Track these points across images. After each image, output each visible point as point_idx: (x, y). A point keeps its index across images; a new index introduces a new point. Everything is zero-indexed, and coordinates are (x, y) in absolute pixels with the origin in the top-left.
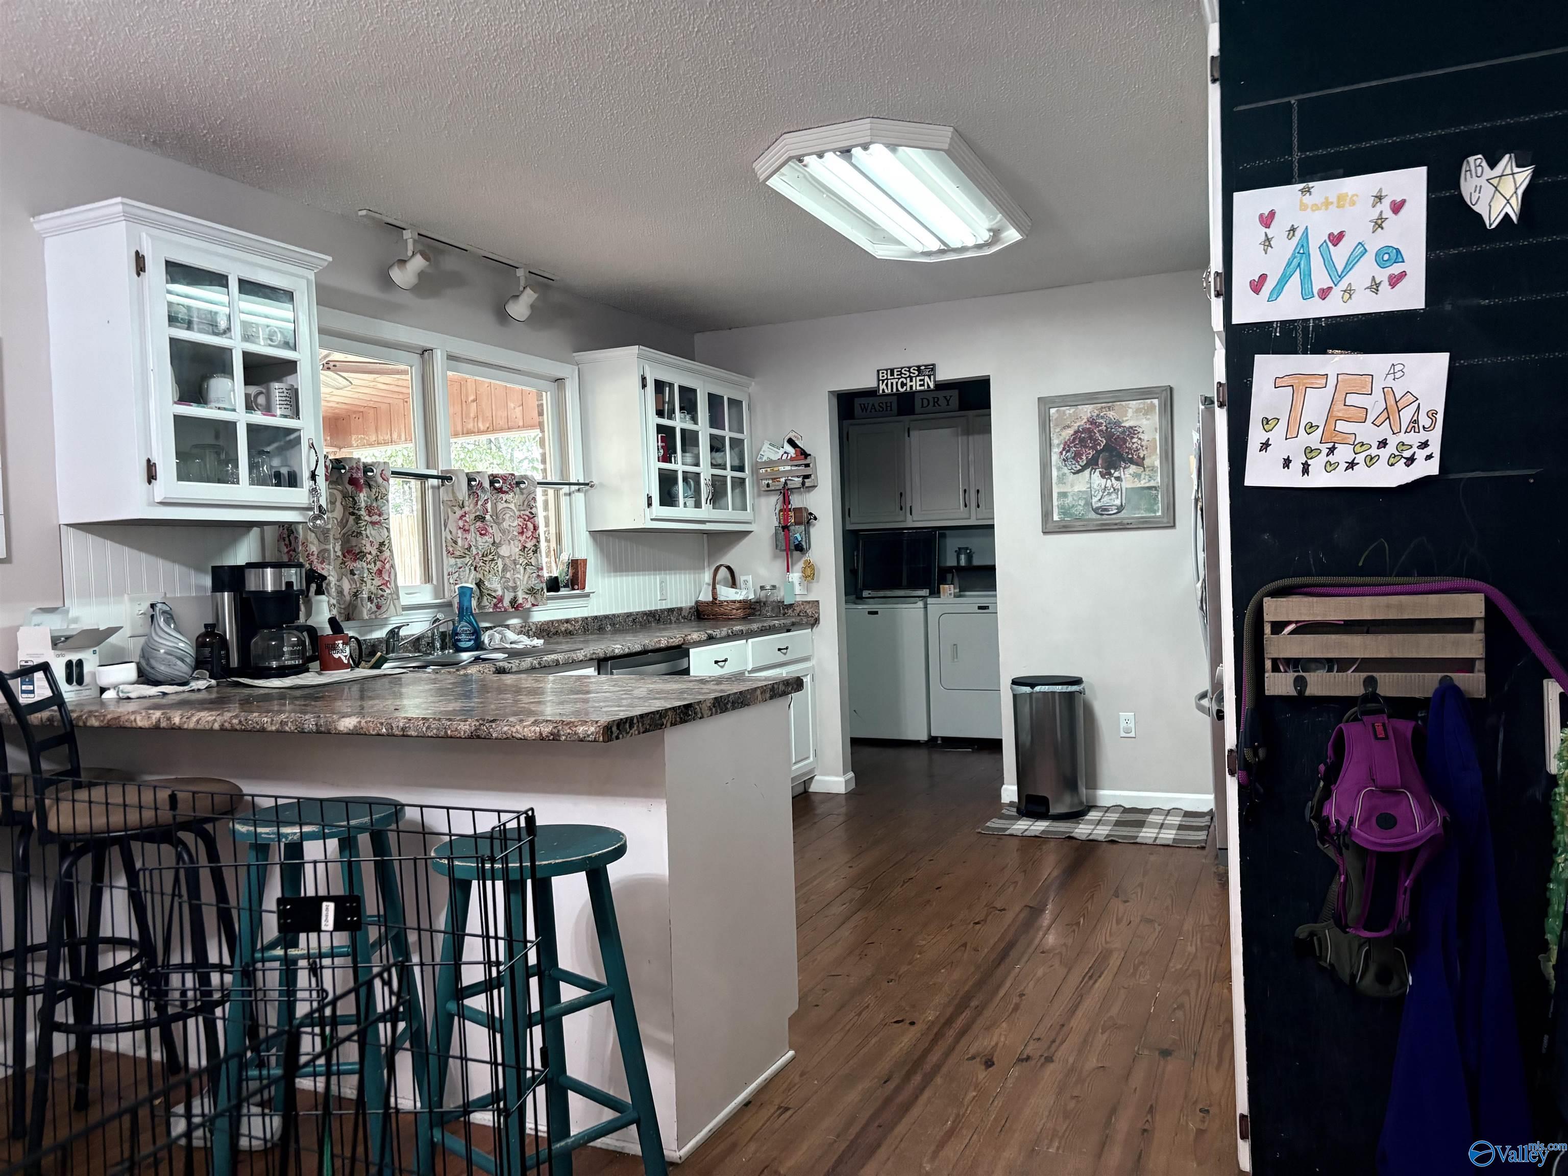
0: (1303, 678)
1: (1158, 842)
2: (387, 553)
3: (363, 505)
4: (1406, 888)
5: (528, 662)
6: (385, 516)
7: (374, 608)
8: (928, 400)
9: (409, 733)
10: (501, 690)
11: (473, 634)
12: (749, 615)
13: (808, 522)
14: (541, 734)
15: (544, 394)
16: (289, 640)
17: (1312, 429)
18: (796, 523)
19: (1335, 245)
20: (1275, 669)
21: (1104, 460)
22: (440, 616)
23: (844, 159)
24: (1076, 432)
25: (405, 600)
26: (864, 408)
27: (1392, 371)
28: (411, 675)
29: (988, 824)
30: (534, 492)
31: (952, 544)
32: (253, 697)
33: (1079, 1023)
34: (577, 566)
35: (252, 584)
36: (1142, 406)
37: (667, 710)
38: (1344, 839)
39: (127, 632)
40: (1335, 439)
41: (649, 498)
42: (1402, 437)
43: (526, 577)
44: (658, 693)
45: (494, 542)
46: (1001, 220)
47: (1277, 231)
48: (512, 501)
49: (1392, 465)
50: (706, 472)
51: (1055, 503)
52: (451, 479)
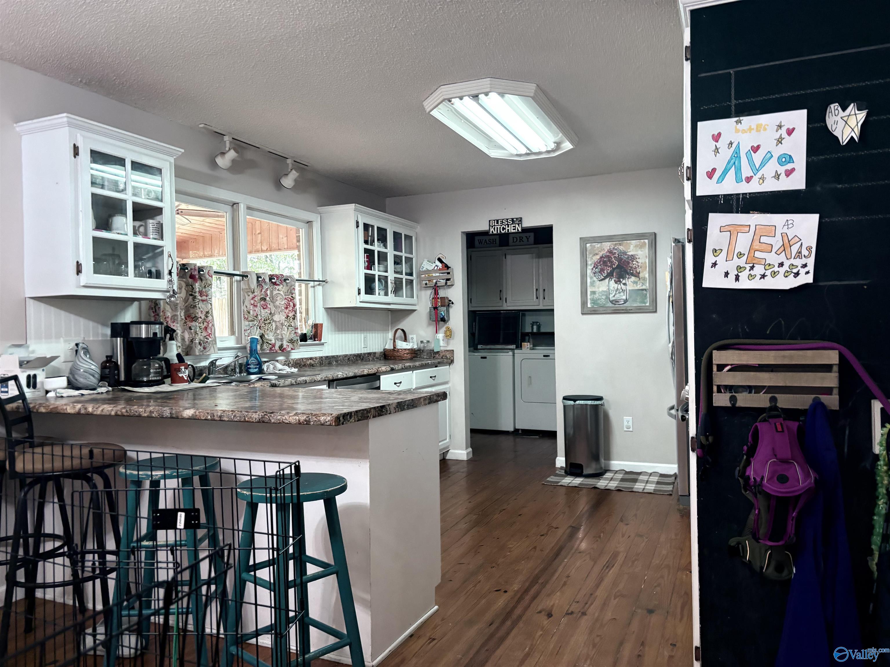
0: (735, 396)
1: (645, 491)
2: (210, 318)
3: (197, 290)
4: (793, 517)
5: (289, 381)
6: (210, 297)
7: (202, 349)
8: (517, 238)
9: (224, 419)
10: (274, 396)
11: (258, 365)
12: (414, 357)
13: (448, 305)
14: (299, 420)
15: (301, 230)
16: (154, 365)
17: (742, 256)
18: (442, 306)
19: (755, 152)
20: (719, 391)
21: (617, 274)
22: (239, 354)
23: (475, 101)
24: (601, 257)
25: (219, 345)
26: (480, 242)
27: (787, 224)
28: (223, 387)
29: (548, 479)
30: (294, 285)
31: (529, 319)
32: (133, 397)
33: (601, 593)
34: (317, 328)
35: (134, 333)
36: (638, 243)
37: (371, 409)
38: (758, 489)
39: (61, 359)
40: (754, 262)
41: (359, 290)
42: (792, 261)
43: (288, 333)
44: (365, 399)
45: (271, 313)
46: (562, 137)
47: (722, 143)
48: (281, 289)
49: (786, 277)
50: (391, 276)
51: (589, 297)
52: (248, 276)
